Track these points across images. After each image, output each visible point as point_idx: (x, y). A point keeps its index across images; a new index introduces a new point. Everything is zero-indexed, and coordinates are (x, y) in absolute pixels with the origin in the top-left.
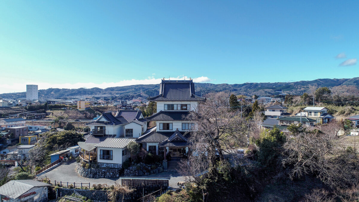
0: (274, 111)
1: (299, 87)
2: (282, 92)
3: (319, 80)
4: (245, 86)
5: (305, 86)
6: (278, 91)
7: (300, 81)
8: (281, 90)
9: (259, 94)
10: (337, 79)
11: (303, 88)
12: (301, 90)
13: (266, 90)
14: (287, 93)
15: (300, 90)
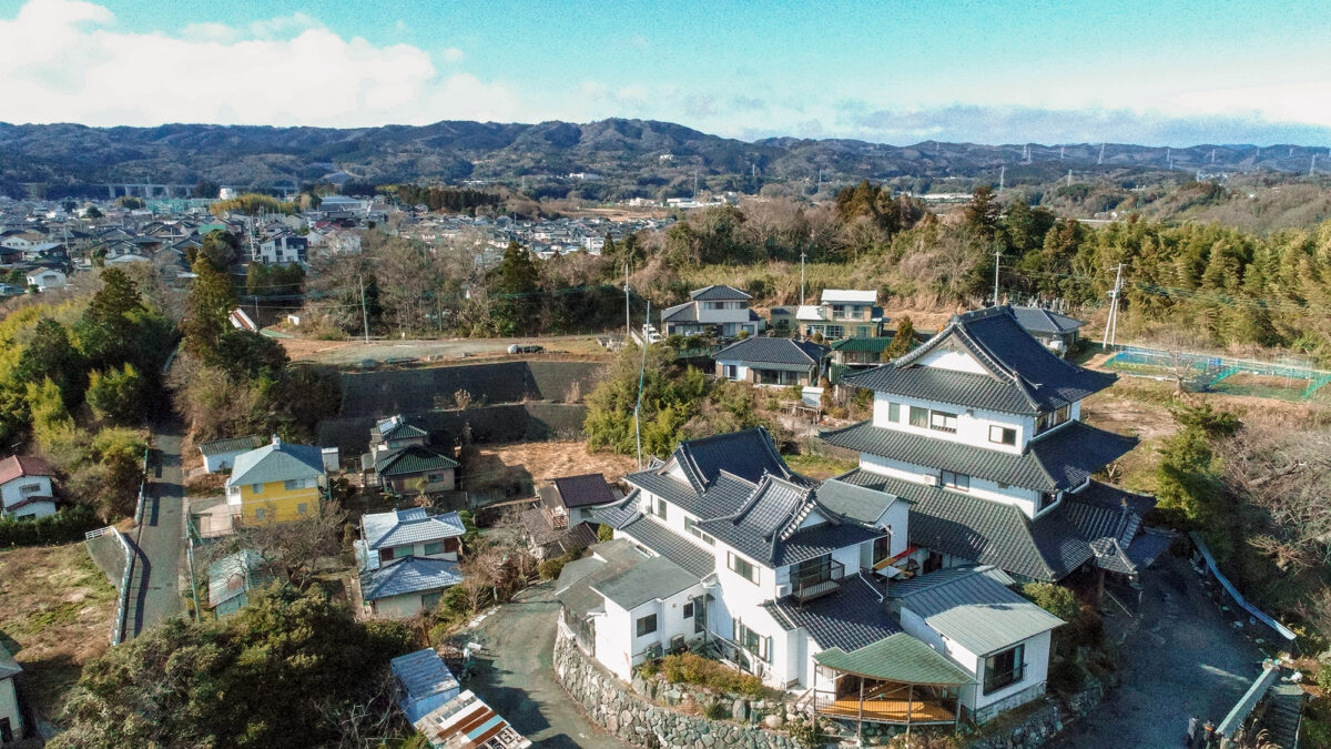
0: (720, 306)
1: (389, 150)
2: (334, 166)
3: (446, 126)
4: (169, 137)
5: (408, 147)
6: (321, 165)
7: (386, 126)
8: (327, 160)
9: (244, 176)
10: (498, 125)
11: (406, 151)
12: (400, 160)
13: (272, 157)
14: (353, 170)
15: (396, 162)
